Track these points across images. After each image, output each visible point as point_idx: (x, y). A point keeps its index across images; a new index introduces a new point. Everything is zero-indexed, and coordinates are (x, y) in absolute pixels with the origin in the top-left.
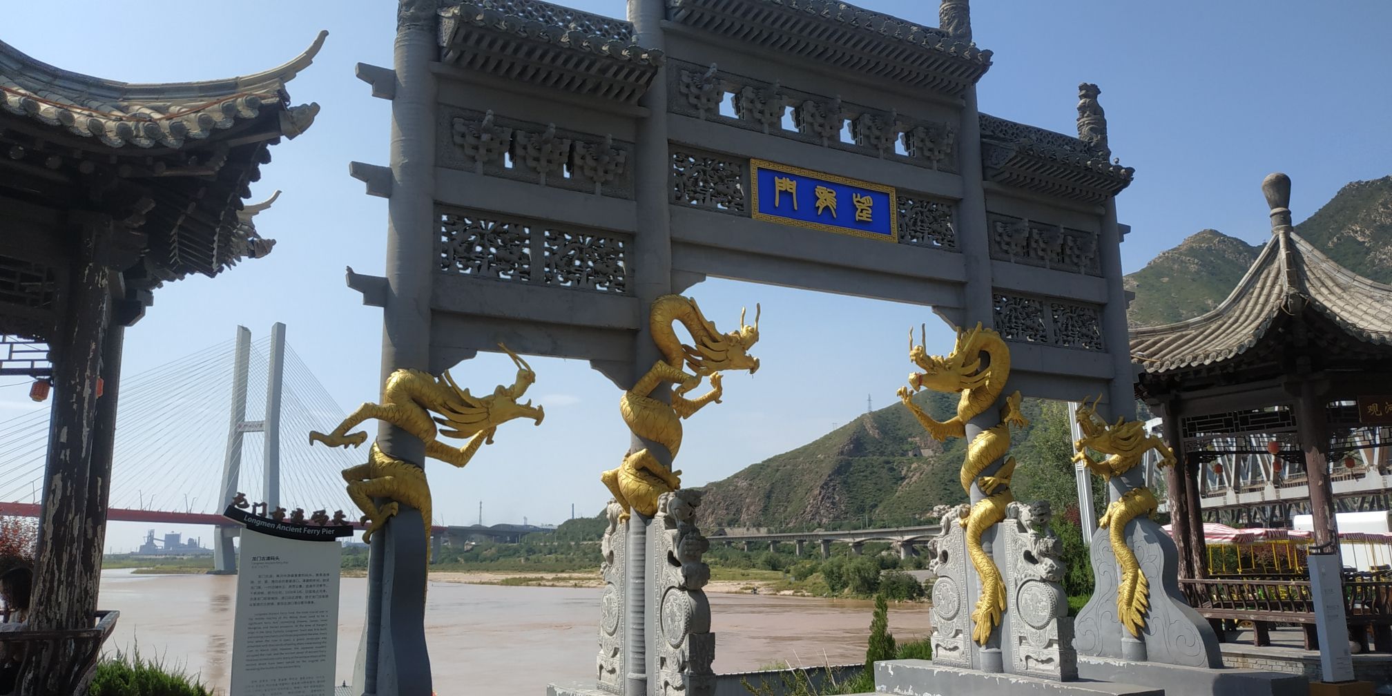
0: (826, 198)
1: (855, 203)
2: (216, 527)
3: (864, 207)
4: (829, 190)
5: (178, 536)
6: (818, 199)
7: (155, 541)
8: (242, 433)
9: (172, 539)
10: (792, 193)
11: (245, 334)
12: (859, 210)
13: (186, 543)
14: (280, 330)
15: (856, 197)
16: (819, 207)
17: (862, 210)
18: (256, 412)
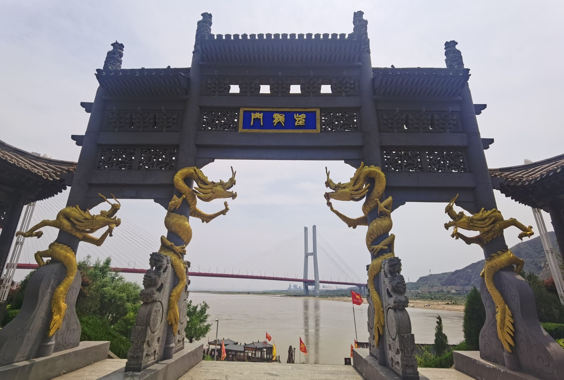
0: (279, 118)
1: (295, 118)
2: (303, 283)
3: (300, 119)
4: (281, 114)
5: (296, 285)
6: (275, 119)
7: (291, 287)
8: (307, 256)
9: (295, 286)
10: (260, 119)
11: (306, 229)
12: (298, 121)
13: (299, 287)
14: (314, 227)
15: (296, 115)
16: (275, 122)
17: (299, 121)
18: (310, 250)
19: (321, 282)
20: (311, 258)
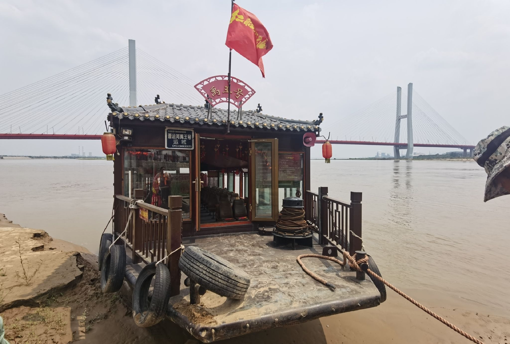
8: (400, 119)
11: (399, 89)
14: (410, 85)
18: (404, 112)
19: (415, 145)
20: (404, 122)
